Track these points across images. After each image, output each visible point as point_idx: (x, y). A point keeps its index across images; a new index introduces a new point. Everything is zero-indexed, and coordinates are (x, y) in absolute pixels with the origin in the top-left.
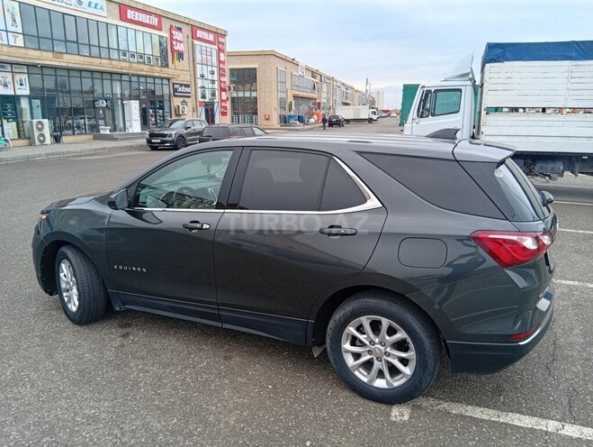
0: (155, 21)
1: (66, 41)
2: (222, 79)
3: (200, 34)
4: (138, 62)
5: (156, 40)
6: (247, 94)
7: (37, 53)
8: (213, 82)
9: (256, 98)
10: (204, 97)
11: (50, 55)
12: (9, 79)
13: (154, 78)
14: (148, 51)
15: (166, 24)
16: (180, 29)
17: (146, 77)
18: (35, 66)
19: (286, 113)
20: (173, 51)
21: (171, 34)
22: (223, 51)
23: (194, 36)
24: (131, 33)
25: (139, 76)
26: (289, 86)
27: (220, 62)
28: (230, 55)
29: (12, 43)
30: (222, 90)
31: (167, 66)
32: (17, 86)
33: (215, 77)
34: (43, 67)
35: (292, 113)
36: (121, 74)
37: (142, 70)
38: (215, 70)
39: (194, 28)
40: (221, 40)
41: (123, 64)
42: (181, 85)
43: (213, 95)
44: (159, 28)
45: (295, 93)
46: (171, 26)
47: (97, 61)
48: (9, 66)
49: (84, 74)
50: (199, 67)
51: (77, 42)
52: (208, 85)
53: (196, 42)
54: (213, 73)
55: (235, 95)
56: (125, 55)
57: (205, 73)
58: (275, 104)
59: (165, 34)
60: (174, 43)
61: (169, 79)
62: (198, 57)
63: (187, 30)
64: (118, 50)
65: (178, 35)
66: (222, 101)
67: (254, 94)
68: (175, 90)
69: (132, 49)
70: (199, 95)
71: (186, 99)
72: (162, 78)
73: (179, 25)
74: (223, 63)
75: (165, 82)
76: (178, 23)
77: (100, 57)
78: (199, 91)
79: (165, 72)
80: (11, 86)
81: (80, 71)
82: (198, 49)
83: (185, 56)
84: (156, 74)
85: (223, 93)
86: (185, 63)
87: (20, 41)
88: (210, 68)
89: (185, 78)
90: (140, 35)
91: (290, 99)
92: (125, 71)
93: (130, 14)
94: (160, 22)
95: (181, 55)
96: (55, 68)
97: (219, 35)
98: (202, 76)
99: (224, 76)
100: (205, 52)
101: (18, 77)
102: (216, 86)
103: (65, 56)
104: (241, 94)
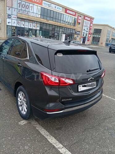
0: (74, 14)
1: (50, 17)
2: (90, 31)
3: (86, 18)
4: (68, 24)
5: (73, 19)
6: (98, 36)
7: (43, 20)
8: (87, 31)
9: (100, 37)
10: (83, 35)
11: (46, 20)
12: (35, 25)
13: (71, 29)
14: (71, 22)
15: (77, 15)
16: (81, 16)
17: (69, 28)
18: (42, 22)
19: (108, 43)
20: (77, 22)
21: (78, 18)
22: (92, 23)
23: (84, 19)
24: (67, 16)
25: (67, 28)
26: (111, 35)
27: (90, 26)
28: (94, 25)
29: (37, 17)
30: (89, 34)
31: (75, 26)
32: (37, 27)
33: (88, 30)
34: (43, 23)
35: (110, 43)
36: (62, 27)
37: (68, 26)
38: (88, 28)
39: (85, 16)
40: (92, 20)
41: (63, 24)
42: (78, 31)
43: (86, 35)
44: (75, 16)
45: (112, 37)
46: (78, 15)
47: (57, 23)
48: (36, 22)
49: (50, 25)
50: (84, 27)
51: (53, 18)
52: (85, 32)
53: (84, 20)
54: (87, 29)
55: (94, 36)
56: (64, 22)
57: (85, 29)
58: (105, 40)
59: (76, 17)
60: (78, 20)
61: (75, 30)
62: (84, 24)
63: (83, 17)
64: (63, 21)
65: (80, 18)
66: (88, 37)
67: (99, 36)
68: (76, 33)
69: (66, 21)
70: (82, 35)
71: (78, 35)
72: (73, 29)
73: (80, 15)
74: (91, 26)
75: (74, 30)
76: (80, 14)
77: (58, 22)
78: (83, 34)
79: (74, 28)
80: (35, 27)
81: (52, 25)
82: (84, 22)
83: (81, 24)
84: (71, 28)
85: (89, 35)
86: (80, 25)
87: (39, 16)
88: (87, 28)
89: (79, 29)
90: (69, 17)
91: (110, 39)
92: (63, 26)
93: (68, 11)
94: (75, 14)
95: (79, 23)
96: (46, 24)
97: (91, 19)
98: (84, 30)
99: (91, 30)
100: (87, 23)
101: (37, 25)
102: (88, 33)
103: (49, 21)
104: (96, 36)
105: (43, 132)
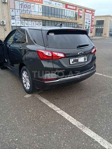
0: (75, 8)
1: (52, 14)
2: (92, 23)
3: (87, 11)
4: (69, 19)
5: (74, 13)
6: (100, 27)
7: (45, 17)
8: (89, 24)
9: (103, 28)
10: (86, 28)
11: (48, 17)
12: (38, 23)
13: (73, 23)
14: (72, 16)
15: (78, 9)
16: (81, 10)
17: (71, 23)
18: (44, 20)
20: (79, 16)
21: (79, 11)
22: (93, 16)
23: (85, 12)
24: (68, 11)
25: (69, 22)
27: (92, 18)
28: (96, 17)
29: (39, 15)
30: (92, 26)
31: (77, 20)
32: (40, 25)
33: (90, 23)
34: (45, 20)
36: (64, 22)
37: (70, 21)
38: (90, 21)
39: (86, 9)
40: (93, 12)
41: (65, 19)
42: (80, 25)
43: (89, 27)
44: (76, 10)
46: (79, 9)
47: (59, 19)
48: (38, 20)
50: (86, 20)
51: (54, 14)
52: (88, 25)
53: (86, 13)
54: (89, 21)
55: (97, 28)
56: (66, 17)
57: (87, 22)
58: (108, 30)
59: (77, 11)
60: (79, 14)
61: (77, 23)
62: (86, 17)
63: (83, 10)
64: (64, 16)
65: (81, 12)
66: (91, 29)
67: (102, 27)
68: (78, 26)
69: (68, 15)
71: (81, 28)
72: (75, 23)
73: (81, 9)
74: (93, 19)
75: (76, 24)
76: (81, 8)
77: (60, 18)
78: (85, 26)
79: (76, 21)
80: (38, 25)
81: (54, 21)
82: (86, 15)
83: (82, 17)
84: (73, 22)
85: (92, 27)
86: (82, 19)
87: (41, 14)
88: (89, 20)
89: (81, 23)
90: (70, 12)
93: (68, 7)
94: (76, 8)
95: (81, 17)
96: (48, 21)
97: (93, 11)
98: (86, 22)
99: (93, 22)
100: (88, 16)
101: (40, 23)
102: (90, 25)
103: (51, 18)
104: (99, 27)
105: (45, 101)
